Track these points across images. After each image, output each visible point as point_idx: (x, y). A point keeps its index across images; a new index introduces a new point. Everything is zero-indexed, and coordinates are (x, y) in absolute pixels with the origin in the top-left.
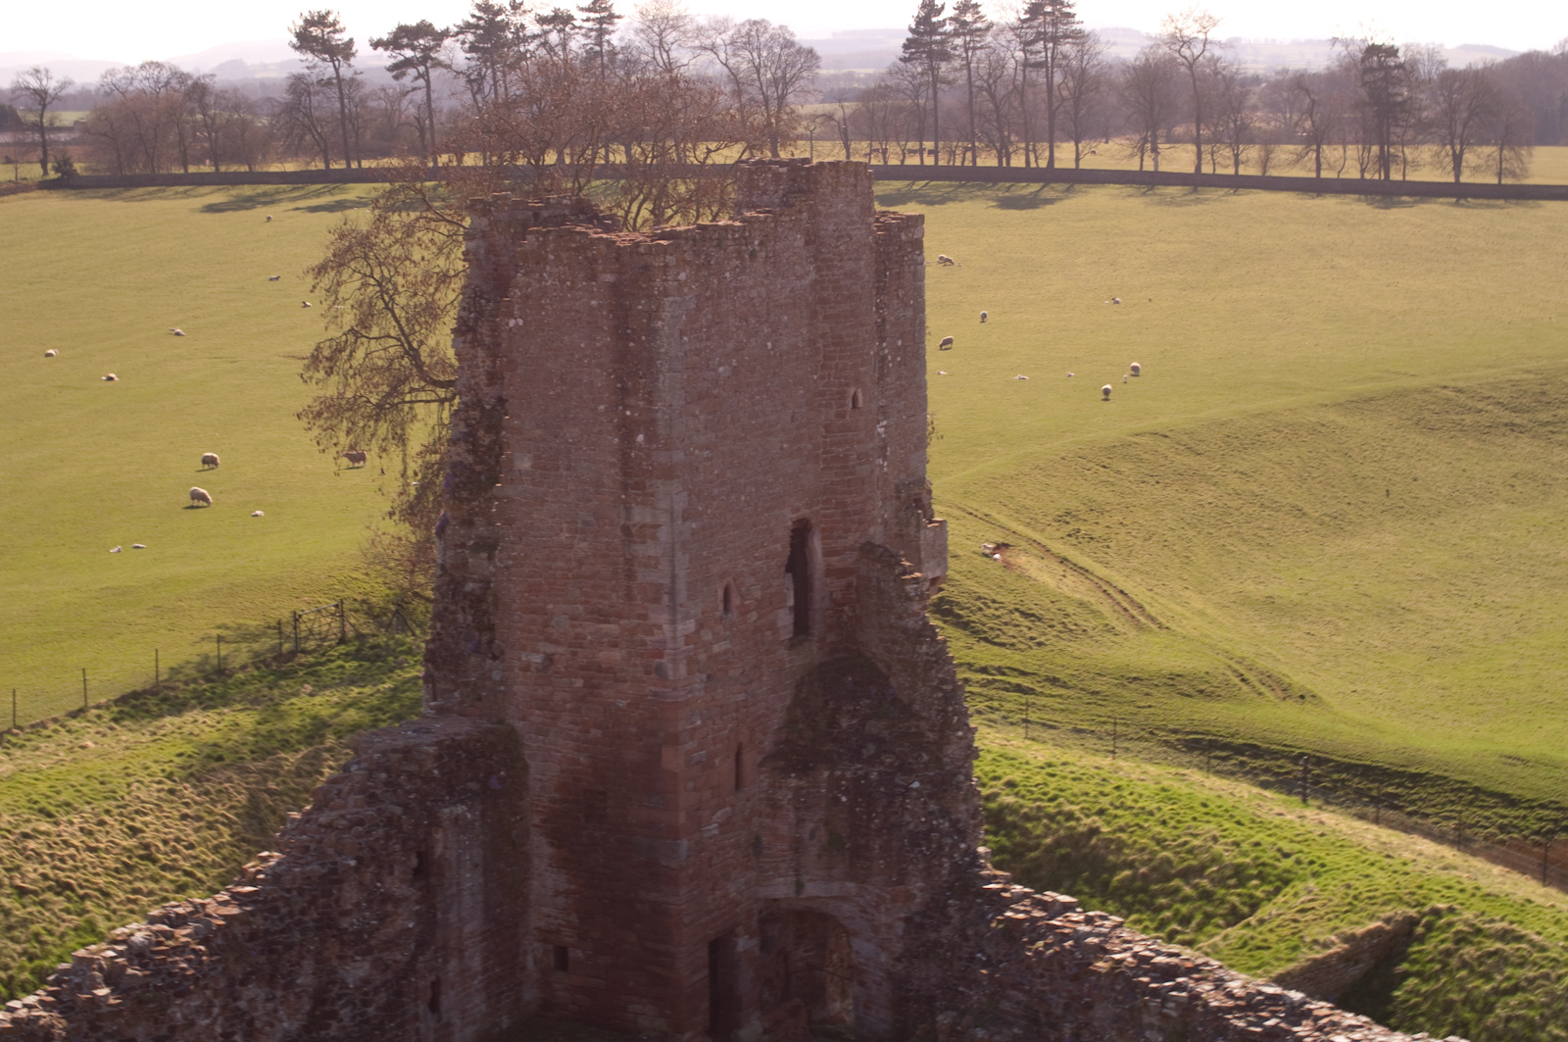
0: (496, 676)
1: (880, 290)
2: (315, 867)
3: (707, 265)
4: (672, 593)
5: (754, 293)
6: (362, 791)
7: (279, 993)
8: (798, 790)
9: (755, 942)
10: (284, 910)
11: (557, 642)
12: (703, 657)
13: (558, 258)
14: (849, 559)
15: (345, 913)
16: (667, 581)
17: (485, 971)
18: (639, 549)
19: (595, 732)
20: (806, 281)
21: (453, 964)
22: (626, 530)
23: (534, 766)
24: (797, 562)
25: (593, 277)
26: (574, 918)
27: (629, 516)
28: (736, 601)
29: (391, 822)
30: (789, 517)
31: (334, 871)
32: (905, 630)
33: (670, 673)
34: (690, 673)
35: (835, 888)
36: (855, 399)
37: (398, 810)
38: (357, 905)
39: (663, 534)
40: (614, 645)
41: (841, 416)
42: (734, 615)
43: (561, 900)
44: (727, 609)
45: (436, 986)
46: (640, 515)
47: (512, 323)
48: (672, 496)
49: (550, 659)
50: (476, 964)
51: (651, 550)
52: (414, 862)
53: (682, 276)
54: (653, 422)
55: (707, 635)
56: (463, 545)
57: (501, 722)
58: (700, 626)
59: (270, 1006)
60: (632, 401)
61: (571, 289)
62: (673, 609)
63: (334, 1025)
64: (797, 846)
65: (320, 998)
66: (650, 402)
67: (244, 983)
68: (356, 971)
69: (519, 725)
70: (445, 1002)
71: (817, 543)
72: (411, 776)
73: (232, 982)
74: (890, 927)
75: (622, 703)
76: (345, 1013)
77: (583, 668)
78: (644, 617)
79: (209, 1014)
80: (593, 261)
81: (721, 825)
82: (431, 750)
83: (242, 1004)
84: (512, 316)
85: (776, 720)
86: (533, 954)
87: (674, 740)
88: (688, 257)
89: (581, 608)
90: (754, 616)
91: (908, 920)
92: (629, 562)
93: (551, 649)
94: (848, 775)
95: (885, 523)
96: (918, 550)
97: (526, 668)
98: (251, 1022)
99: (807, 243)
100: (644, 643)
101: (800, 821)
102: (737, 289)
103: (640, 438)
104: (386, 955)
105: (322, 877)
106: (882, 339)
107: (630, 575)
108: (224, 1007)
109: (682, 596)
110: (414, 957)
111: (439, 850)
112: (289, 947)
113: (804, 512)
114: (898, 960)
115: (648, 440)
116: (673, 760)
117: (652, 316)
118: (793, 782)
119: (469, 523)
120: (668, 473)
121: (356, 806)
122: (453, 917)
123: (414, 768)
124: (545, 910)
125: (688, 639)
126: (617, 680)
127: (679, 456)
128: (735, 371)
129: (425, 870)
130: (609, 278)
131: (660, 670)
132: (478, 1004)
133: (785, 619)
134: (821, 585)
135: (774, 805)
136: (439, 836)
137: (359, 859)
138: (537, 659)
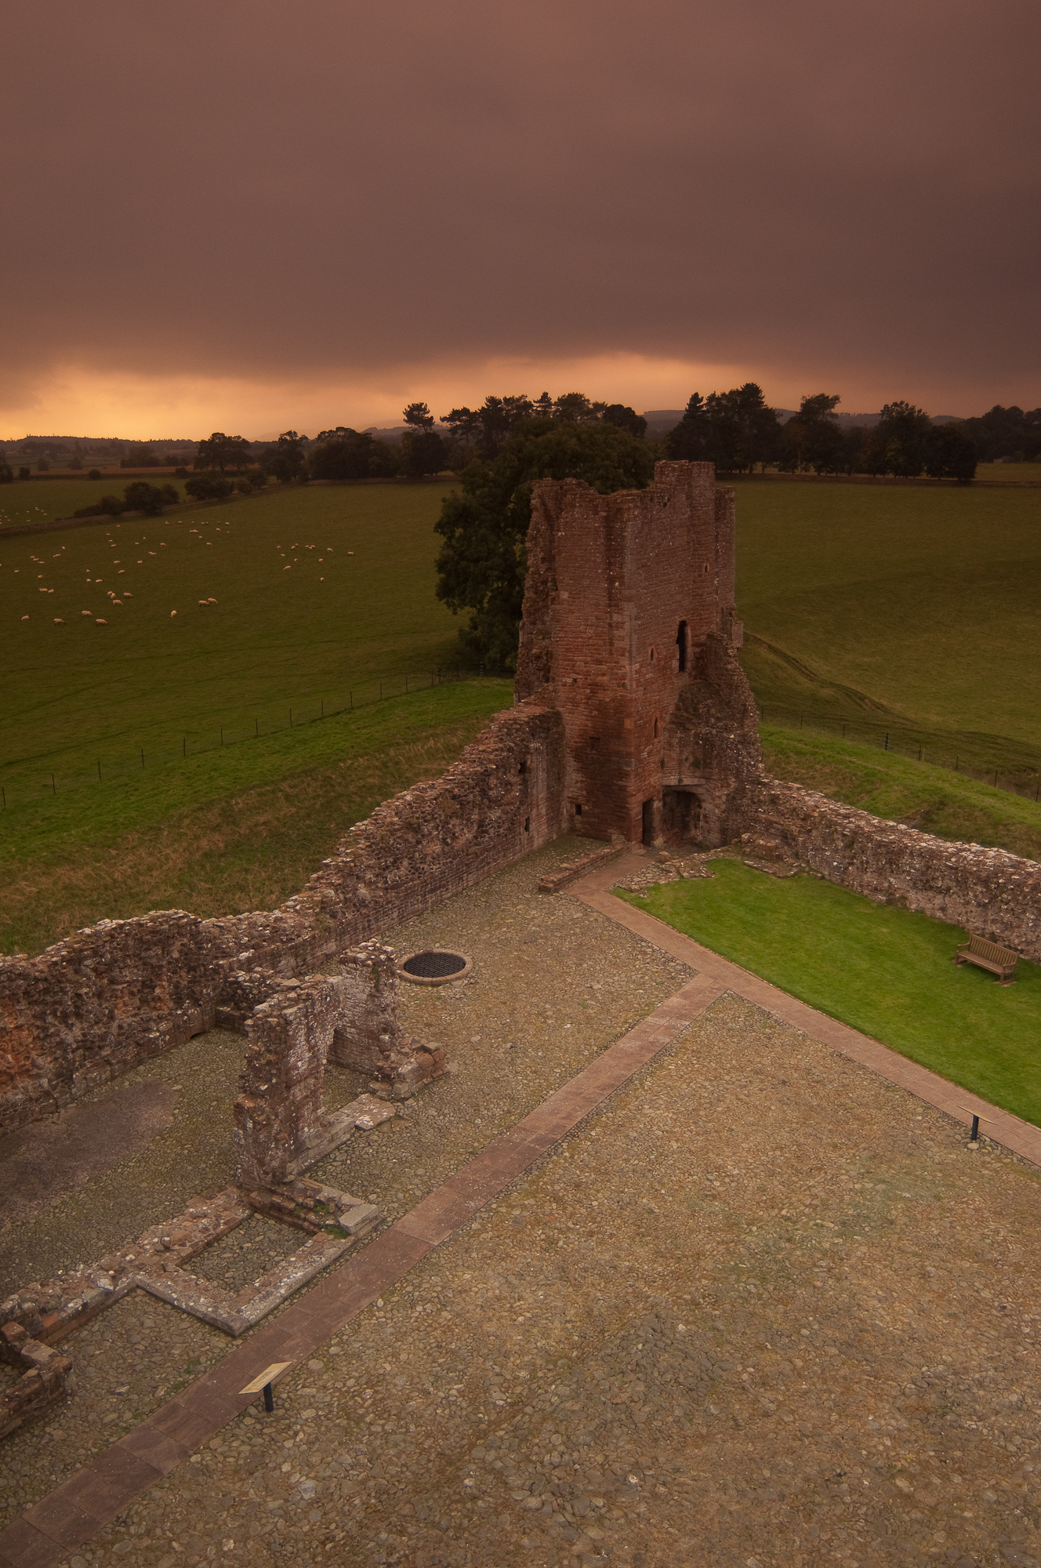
0: (551, 688)
1: (717, 519)
2: (479, 769)
3: (646, 508)
4: (630, 652)
5: (665, 521)
6: (497, 737)
7: (465, 822)
8: (681, 738)
9: (661, 804)
10: (467, 787)
11: (578, 674)
12: (642, 680)
13: (581, 506)
14: (703, 638)
15: (491, 789)
16: (628, 647)
17: (547, 814)
18: (615, 632)
19: (595, 713)
20: (686, 516)
21: (534, 811)
22: (610, 625)
23: (568, 727)
24: (681, 639)
25: (596, 513)
26: (584, 793)
27: (611, 618)
28: (655, 655)
29: (510, 750)
30: (678, 620)
31: (486, 771)
32: (727, 670)
33: (629, 687)
34: (637, 687)
35: (696, 781)
36: (706, 567)
37: (512, 745)
38: (496, 785)
39: (627, 626)
40: (604, 675)
41: (700, 576)
42: (655, 660)
43: (579, 785)
44: (652, 659)
45: (528, 820)
46: (616, 618)
47: (560, 534)
48: (629, 609)
49: (575, 680)
50: (544, 812)
51: (622, 633)
52: (519, 767)
53: (636, 513)
54: (623, 577)
55: (644, 670)
56: (531, 633)
57: (553, 708)
58: (641, 666)
59: (461, 827)
60: (613, 568)
61: (586, 519)
62: (631, 660)
63: (487, 836)
64: (680, 763)
65: (481, 824)
66: (621, 568)
67: (451, 817)
68: (494, 815)
69: (561, 709)
70: (532, 826)
71: (689, 631)
72: (517, 730)
73: (446, 816)
74: (719, 797)
75: (607, 700)
76: (492, 831)
77: (590, 685)
78: (618, 662)
79: (437, 830)
80: (597, 506)
81: (648, 753)
82: (526, 719)
83: (450, 826)
84: (559, 531)
85: (671, 709)
86: (566, 809)
87: (629, 716)
88: (639, 504)
89: (589, 659)
90: (662, 663)
91: (728, 795)
92: (611, 639)
93: (575, 676)
94: (703, 732)
95: (717, 624)
96: (731, 635)
97: (564, 685)
98: (454, 834)
99: (687, 499)
100: (617, 674)
101: (681, 752)
102: (658, 519)
103: (617, 584)
104: (507, 808)
105: (482, 774)
106: (717, 542)
107: (611, 644)
108: (443, 827)
109: (634, 653)
110: (519, 808)
111: (529, 763)
112: (468, 803)
113: (684, 618)
114: (723, 812)
115: (620, 585)
116: (629, 724)
117: (623, 530)
118: (679, 735)
119: (534, 623)
120: (629, 599)
121: (495, 742)
122: (534, 791)
123: (518, 726)
124: (572, 789)
125: (637, 672)
126: (605, 690)
127: (634, 592)
128: (657, 555)
129: (523, 769)
130: (604, 514)
131: (624, 685)
132: (544, 829)
133: (675, 664)
134: (690, 651)
135: (670, 745)
136: (529, 756)
137: (497, 768)
138: (570, 681)
